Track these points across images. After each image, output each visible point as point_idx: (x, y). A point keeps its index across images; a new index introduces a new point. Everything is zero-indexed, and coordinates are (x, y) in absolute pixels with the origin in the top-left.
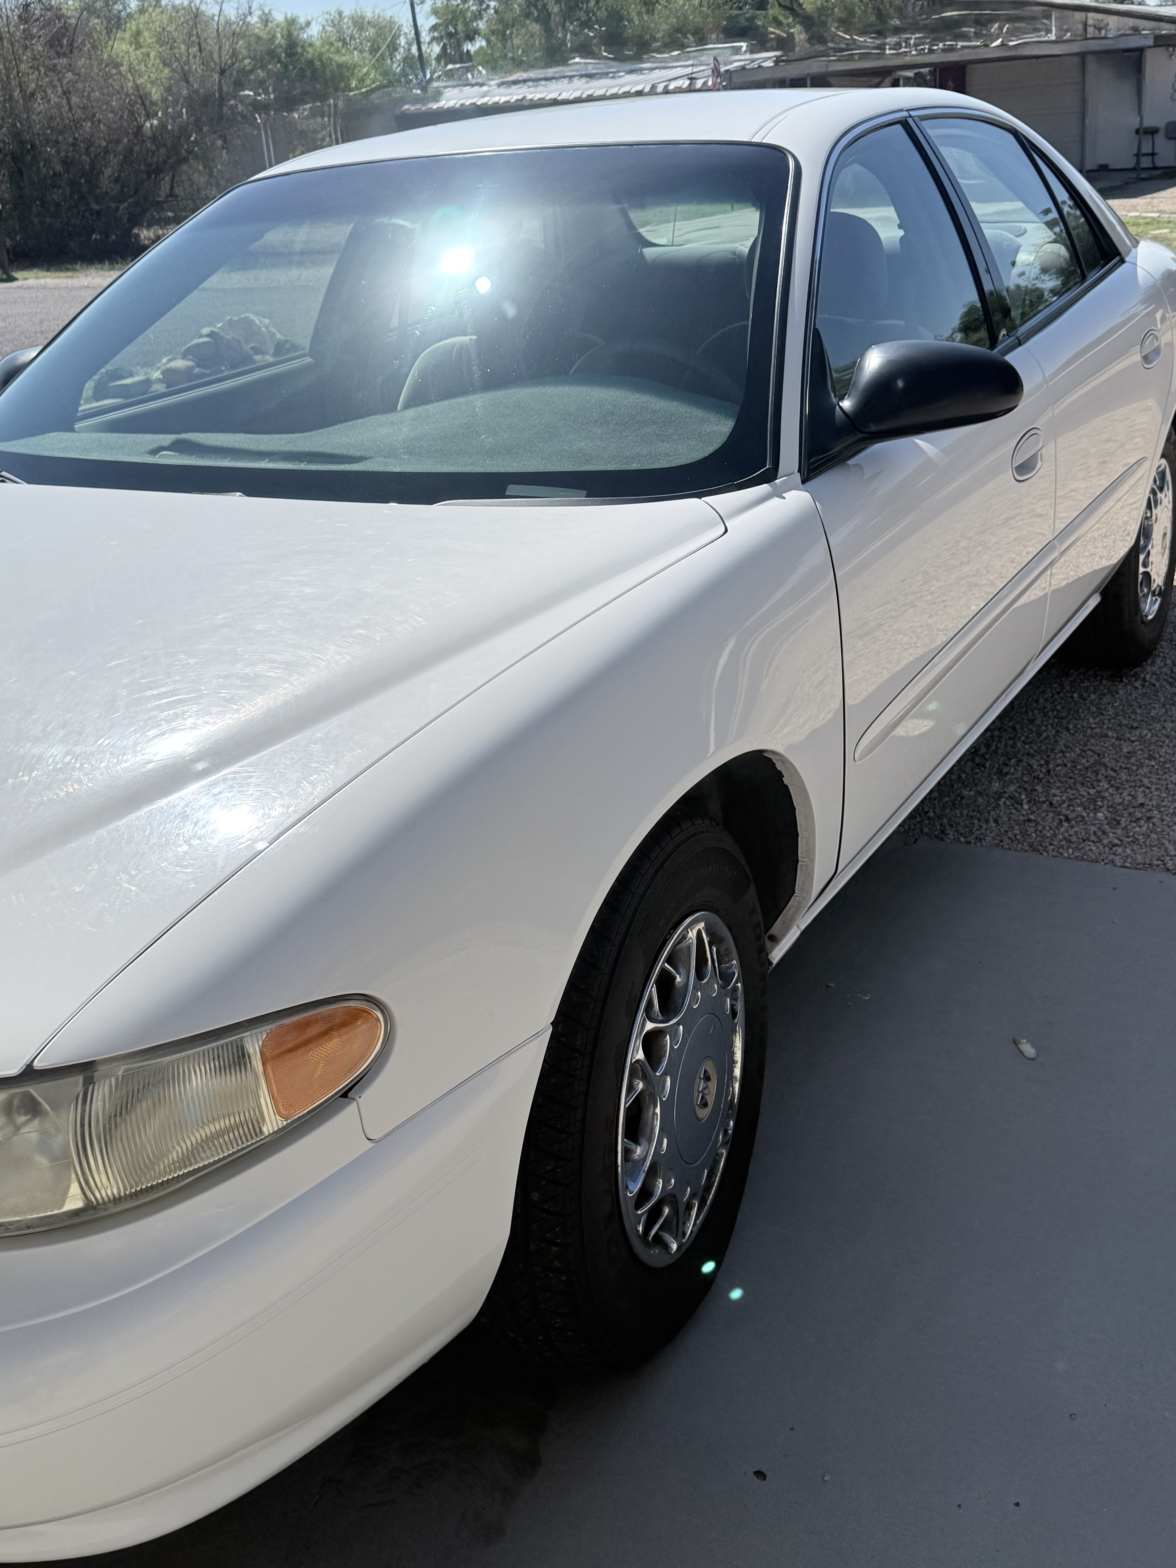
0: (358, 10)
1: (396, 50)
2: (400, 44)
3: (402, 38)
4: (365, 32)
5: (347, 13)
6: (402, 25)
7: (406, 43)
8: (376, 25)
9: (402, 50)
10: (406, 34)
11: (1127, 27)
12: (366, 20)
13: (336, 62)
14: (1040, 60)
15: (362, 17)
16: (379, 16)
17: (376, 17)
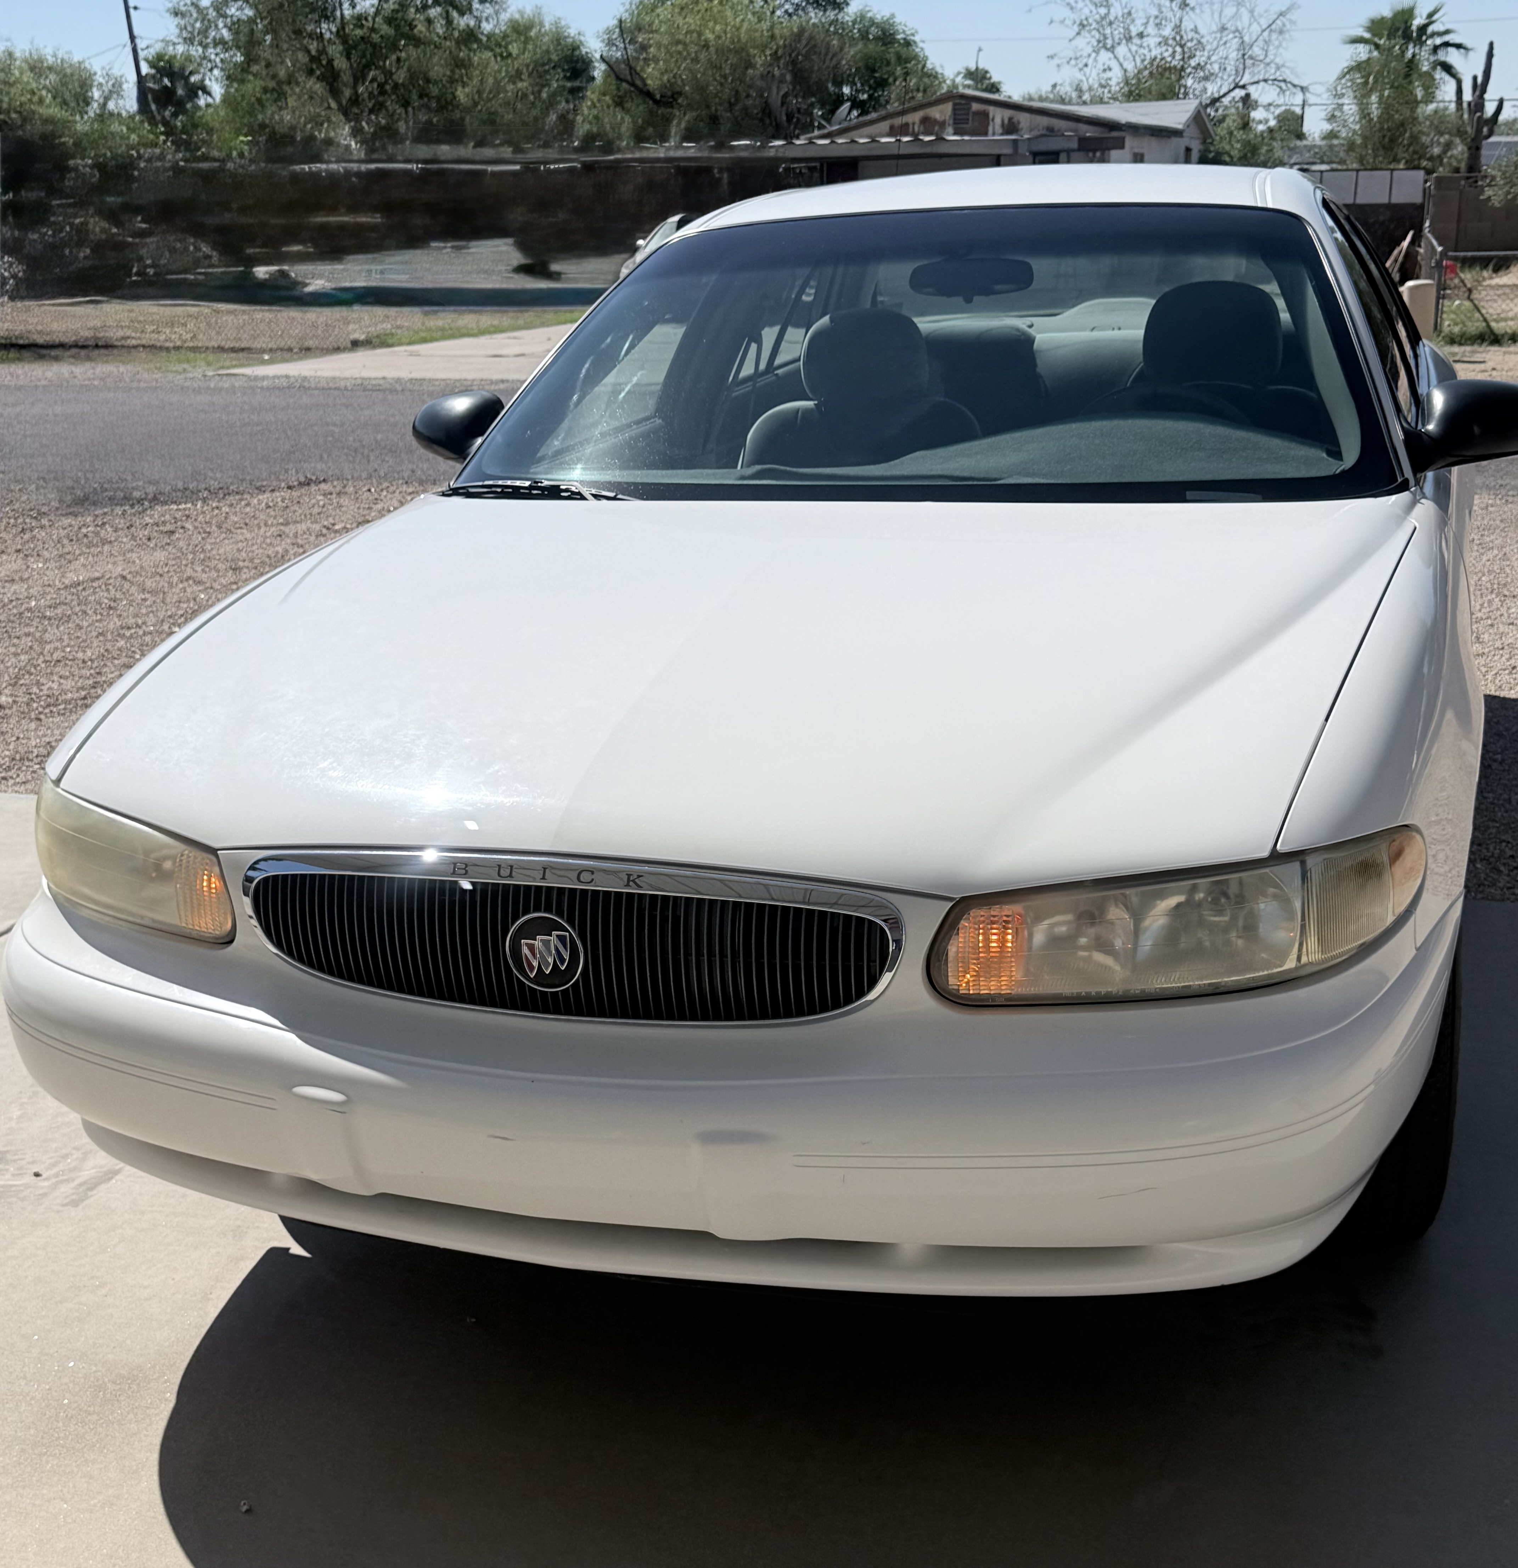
0: (34, 52)
1: (88, 104)
2: (92, 98)
3: (95, 90)
4: (45, 80)
5: (18, 54)
6: (95, 74)
7: (100, 97)
8: (60, 72)
9: (95, 105)
10: (100, 84)
11: (1041, 128)
12: (45, 65)
13: (41, 115)
14: (944, 160)
15: (41, 60)
16: (62, 60)
17: (59, 61)
